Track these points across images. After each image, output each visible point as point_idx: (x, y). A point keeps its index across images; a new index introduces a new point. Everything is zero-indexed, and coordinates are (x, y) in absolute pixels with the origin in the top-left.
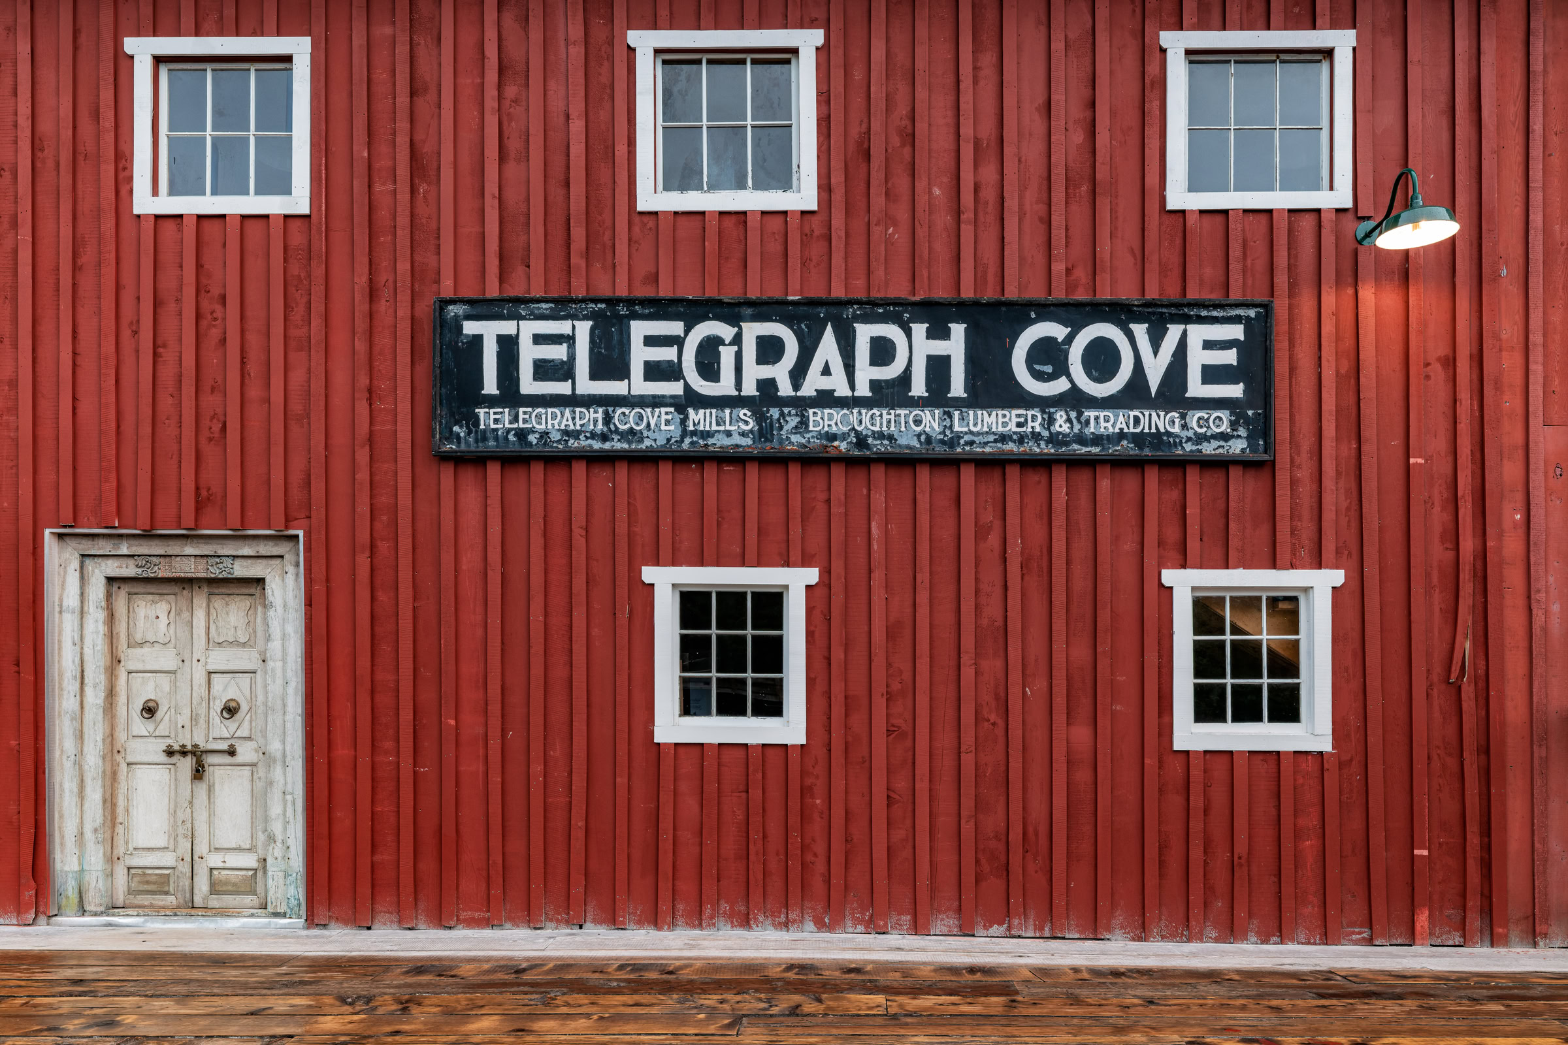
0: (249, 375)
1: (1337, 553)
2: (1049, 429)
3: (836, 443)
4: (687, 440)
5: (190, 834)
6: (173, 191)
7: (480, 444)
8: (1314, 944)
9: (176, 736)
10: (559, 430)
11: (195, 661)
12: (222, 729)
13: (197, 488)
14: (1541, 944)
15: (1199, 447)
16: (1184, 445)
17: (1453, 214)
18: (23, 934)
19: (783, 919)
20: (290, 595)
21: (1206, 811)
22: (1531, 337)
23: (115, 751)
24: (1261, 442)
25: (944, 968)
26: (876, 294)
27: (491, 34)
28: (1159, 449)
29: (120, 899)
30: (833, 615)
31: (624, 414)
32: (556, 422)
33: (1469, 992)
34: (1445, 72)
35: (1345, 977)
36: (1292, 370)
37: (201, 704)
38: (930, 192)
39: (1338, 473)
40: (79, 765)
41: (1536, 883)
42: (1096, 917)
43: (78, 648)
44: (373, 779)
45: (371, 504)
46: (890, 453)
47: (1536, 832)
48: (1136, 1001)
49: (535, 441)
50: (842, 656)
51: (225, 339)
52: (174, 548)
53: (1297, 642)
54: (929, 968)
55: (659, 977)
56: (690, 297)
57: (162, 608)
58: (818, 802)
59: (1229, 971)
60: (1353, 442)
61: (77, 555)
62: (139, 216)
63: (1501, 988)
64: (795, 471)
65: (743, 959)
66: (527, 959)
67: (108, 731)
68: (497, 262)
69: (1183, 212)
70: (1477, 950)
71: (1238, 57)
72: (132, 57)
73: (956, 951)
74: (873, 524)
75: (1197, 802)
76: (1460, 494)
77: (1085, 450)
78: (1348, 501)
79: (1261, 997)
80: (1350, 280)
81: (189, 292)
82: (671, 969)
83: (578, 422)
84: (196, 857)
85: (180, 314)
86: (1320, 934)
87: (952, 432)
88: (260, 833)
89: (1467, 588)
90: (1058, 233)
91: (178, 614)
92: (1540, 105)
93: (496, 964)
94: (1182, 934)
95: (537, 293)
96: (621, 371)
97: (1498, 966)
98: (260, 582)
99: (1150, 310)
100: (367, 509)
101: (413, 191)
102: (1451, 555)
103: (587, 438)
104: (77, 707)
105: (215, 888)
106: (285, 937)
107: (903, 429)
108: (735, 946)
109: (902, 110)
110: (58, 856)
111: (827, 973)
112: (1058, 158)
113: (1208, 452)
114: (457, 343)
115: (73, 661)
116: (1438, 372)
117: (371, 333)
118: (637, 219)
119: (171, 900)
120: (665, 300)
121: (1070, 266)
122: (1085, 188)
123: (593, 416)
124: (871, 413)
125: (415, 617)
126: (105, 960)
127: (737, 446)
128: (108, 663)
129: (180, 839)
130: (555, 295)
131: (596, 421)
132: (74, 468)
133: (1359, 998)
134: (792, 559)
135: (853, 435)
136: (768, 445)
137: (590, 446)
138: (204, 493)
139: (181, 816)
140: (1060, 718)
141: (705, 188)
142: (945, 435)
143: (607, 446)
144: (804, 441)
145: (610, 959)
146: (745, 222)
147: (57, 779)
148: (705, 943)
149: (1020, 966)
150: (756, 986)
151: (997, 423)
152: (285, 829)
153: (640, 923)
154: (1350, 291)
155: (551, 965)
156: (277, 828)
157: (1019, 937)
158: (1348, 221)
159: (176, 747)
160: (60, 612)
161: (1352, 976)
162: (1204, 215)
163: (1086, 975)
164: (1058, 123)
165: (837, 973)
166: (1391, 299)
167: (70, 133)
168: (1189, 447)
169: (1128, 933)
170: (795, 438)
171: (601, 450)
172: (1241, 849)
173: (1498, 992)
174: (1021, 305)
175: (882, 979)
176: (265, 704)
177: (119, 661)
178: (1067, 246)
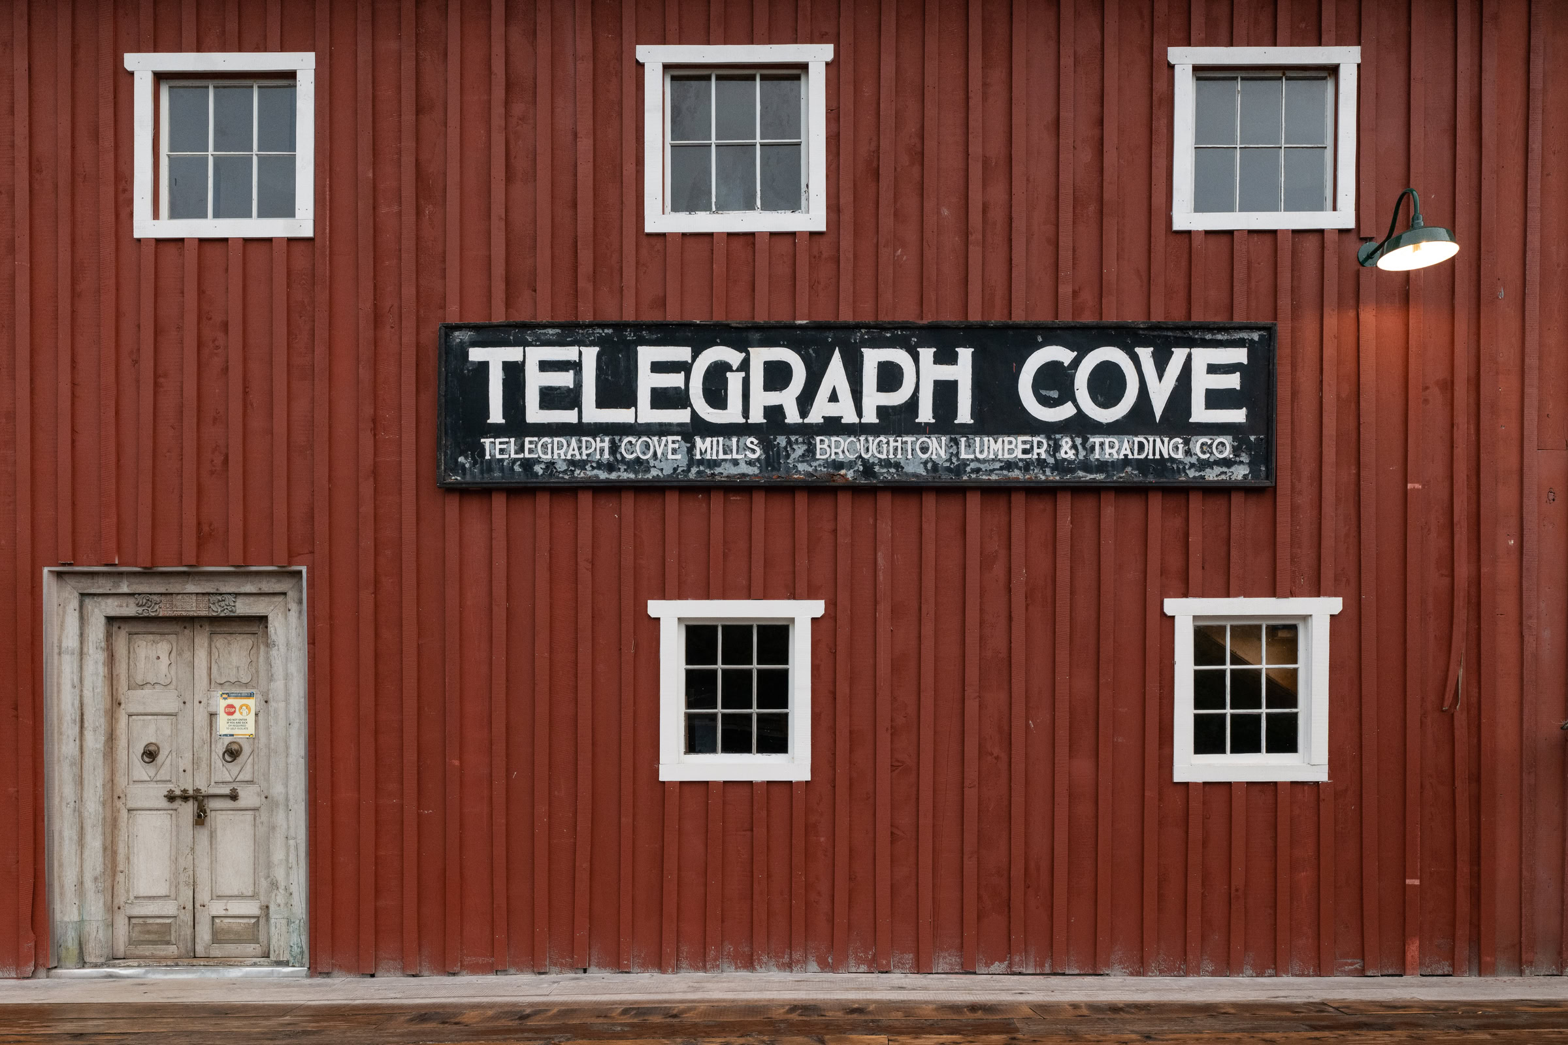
0: (252, 405)
1: (1335, 580)
2: (1054, 456)
3: (843, 472)
4: (694, 470)
5: (191, 881)
6: (174, 214)
7: (485, 475)
8: (1308, 976)
9: (178, 780)
10: (565, 460)
11: (196, 702)
12: (226, 773)
13: (199, 524)
14: (1527, 972)
15: (1202, 473)
16: (1188, 471)
17: (1453, 238)
18: (23, 988)
19: (786, 959)
20: (293, 633)
21: (1205, 843)
22: (1527, 360)
23: (115, 797)
24: (1263, 469)
25: (946, 1007)
26: (884, 318)
27: (498, 49)
28: (1163, 476)
29: (121, 949)
30: (839, 648)
31: (630, 442)
32: (562, 452)
33: (1457, 1022)
34: (1447, 90)
35: (1337, 1009)
36: (1294, 394)
37: (202, 747)
38: (939, 213)
39: (1338, 499)
40: (79, 812)
41: (1523, 910)
42: (1095, 952)
43: (77, 691)
44: (377, 822)
45: (375, 539)
46: (896, 481)
47: (1524, 860)
48: (1133, 1036)
49: (541, 472)
50: (848, 691)
51: (227, 368)
52: (175, 586)
53: (1296, 670)
54: (931, 1006)
55: (663, 1020)
56: (698, 322)
57: (162, 648)
58: (822, 839)
59: (1225, 1004)
60: (1353, 467)
61: (76, 594)
62: (139, 240)
63: (1488, 1017)
64: (801, 500)
65: (747, 1001)
66: (531, 1005)
67: (108, 777)
68: (503, 286)
69: (1189, 232)
70: (1465, 979)
71: (1244, 74)
72: (132, 74)
73: (957, 989)
74: (879, 554)
75: (1195, 833)
76: (1456, 519)
77: (1090, 477)
78: (1347, 528)
79: (1255, 1030)
80: (1352, 302)
81: (191, 318)
82: (675, 1012)
83: (585, 452)
84: (197, 905)
85: (182, 342)
86: (1314, 966)
87: (958, 459)
88: (263, 879)
89: (1461, 614)
90: (1065, 255)
91: (180, 654)
92: (1539, 123)
93: (500, 1010)
94: (1180, 968)
95: (543, 318)
96: (628, 400)
97: (1484, 994)
98: (263, 620)
99: (1155, 333)
100: (371, 543)
101: (419, 213)
102: (1446, 581)
103: (593, 468)
104: (77, 752)
105: (218, 937)
106: (288, 986)
107: (910, 456)
108: (739, 988)
109: (911, 127)
110: (57, 906)
111: (830, 1014)
112: (1066, 177)
113: (1211, 479)
114: (462, 370)
115: (73, 705)
116: (1436, 396)
117: (375, 361)
118: (645, 242)
119: (172, 950)
120: (672, 325)
121: (1077, 288)
122: (1092, 208)
123: (599, 445)
124: (878, 440)
125: (419, 655)
126: (106, 1013)
127: (744, 475)
128: (108, 706)
129: (182, 887)
130: (561, 319)
131: (602, 450)
132: (74, 504)
133: (1351, 1029)
134: (798, 591)
135: (860, 463)
136: (775, 475)
137: (597, 476)
138: (206, 528)
139: (182, 863)
140: (1062, 750)
141: (714, 209)
142: (952, 463)
143: (614, 476)
144: (810, 469)
145: (614, 1003)
146: (754, 244)
147: (56, 827)
148: (709, 985)
149: (1021, 1003)
150: (760, 1028)
151: (1003, 449)
152: (288, 874)
153: (645, 966)
154: (1352, 314)
155: (555, 1010)
156: (279, 874)
157: (1020, 974)
158: (1351, 242)
159: (178, 792)
160: (60, 654)
161: (1345, 1008)
162: (1209, 236)
163: (1085, 1012)
164: (1066, 141)
165: (840, 1014)
166: (1391, 321)
167: (68, 153)
168: (1192, 473)
169: (1127, 968)
170: (802, 467)
171: (608, 481)
172: (1238, 881)
173: (1485, 1021)
174: (1029, 328)
175: (884, 1019)
176: (268, 746)
177: (120, 704)
178: (1074, 268)
